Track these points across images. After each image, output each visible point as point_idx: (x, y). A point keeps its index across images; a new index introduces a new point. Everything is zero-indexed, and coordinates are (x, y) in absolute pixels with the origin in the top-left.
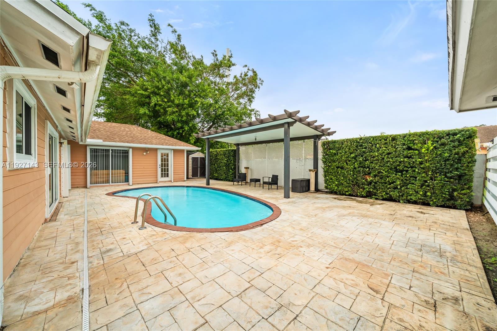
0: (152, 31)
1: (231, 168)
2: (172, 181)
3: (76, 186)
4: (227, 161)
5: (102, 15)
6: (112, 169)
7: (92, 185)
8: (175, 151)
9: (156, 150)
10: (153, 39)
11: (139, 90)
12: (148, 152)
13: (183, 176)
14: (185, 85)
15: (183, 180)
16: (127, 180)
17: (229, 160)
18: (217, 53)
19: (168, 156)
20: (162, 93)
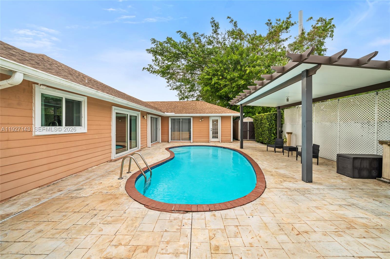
0: (213, 30)
1: (274, 132)
2: (220, 142)
3: (164, 141)
4: (269, 125)
5: (185, 34)
6: (182, 131)
7: (172, 141)
8: (222, 117)
9: (208, 117)
10: (215, 36)
11: (205, 76)
12: (203, 119)
13: (230, 138)
14: (237, 62)
15: (230, 141)
16: (190, 139)
17: (272, 124)
18: (271, 22)
19: (217, 122)
20: (219, 73)
